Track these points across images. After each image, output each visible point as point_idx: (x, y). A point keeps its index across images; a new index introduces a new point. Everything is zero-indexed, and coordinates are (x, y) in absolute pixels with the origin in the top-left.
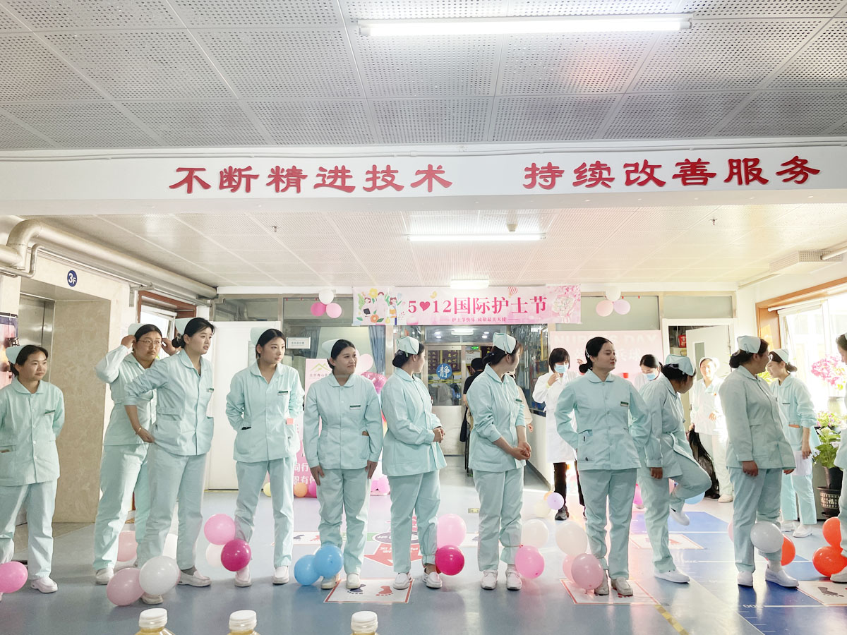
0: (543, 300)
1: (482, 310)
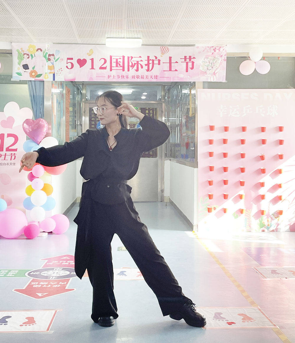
0: (192, 60)
1: (135, 67)
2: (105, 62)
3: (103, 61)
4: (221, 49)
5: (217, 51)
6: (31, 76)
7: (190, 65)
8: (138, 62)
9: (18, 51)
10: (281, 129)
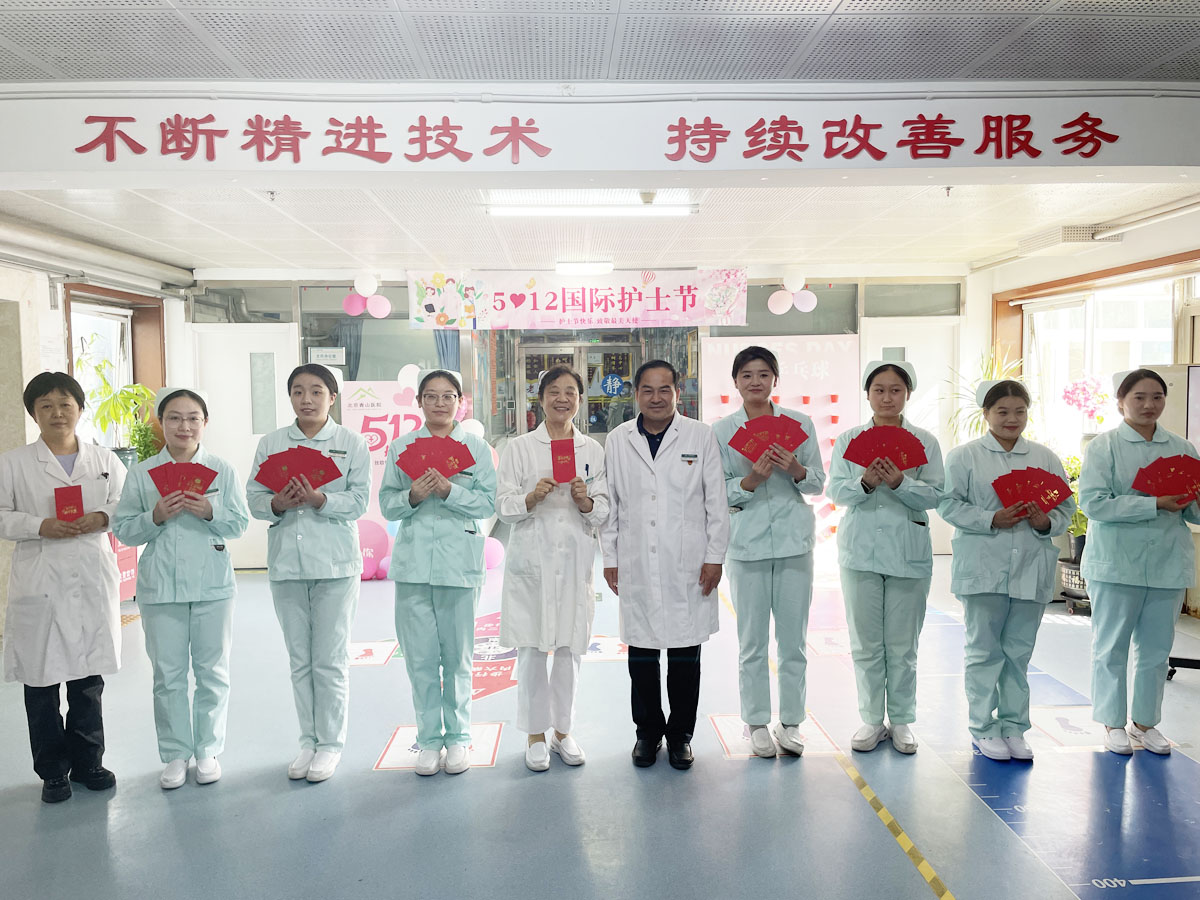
0: (693, 292)
1: (603, 306)
2: (555, 299)
3: (552, 296)
4: (739, 274)
5: (732, 277)
6: (439, 322)
7: (689, 300)
8: (606, 297)
9: (416, 283)
10: (834, 399)
